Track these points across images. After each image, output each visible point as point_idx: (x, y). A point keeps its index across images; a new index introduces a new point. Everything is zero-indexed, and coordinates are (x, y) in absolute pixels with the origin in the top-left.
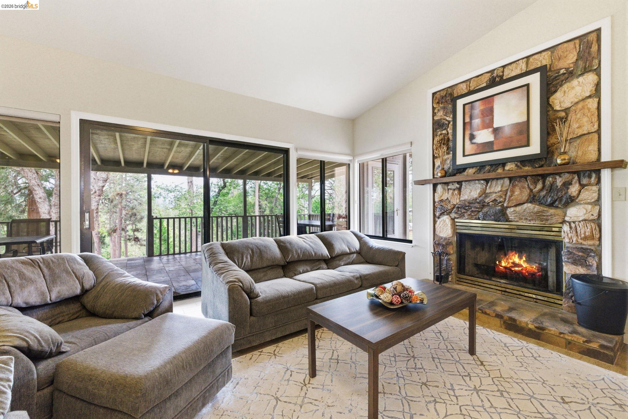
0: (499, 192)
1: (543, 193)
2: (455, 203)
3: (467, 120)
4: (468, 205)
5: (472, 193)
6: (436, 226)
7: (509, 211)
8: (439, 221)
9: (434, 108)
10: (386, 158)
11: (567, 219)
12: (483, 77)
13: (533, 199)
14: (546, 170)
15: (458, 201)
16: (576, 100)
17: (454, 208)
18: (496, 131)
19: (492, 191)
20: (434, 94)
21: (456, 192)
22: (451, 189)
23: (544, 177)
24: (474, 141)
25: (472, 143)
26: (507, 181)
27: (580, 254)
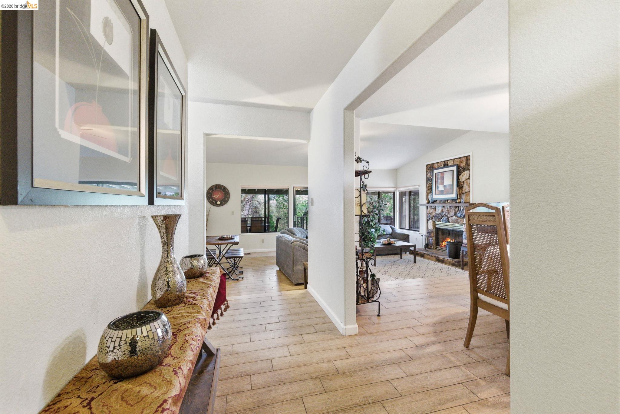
1: (458, 212)
2: (434, 215)
3: (436, 180)
4: (438, 215)
5: (439, 211)
6: (428, 224)
7: (450, 219)
8: (429, 222)
9: (427, 172)
10: (411, 191)
11: (464, 222)
12: (442, 163)
13: (455, 214)
16: (465, 180)
17: (433, 217)
18: (445, 186)
19: (444, 210)
20: (427, 165)
21: (434, 210)
22: (432, 208)
25: (438, 190)
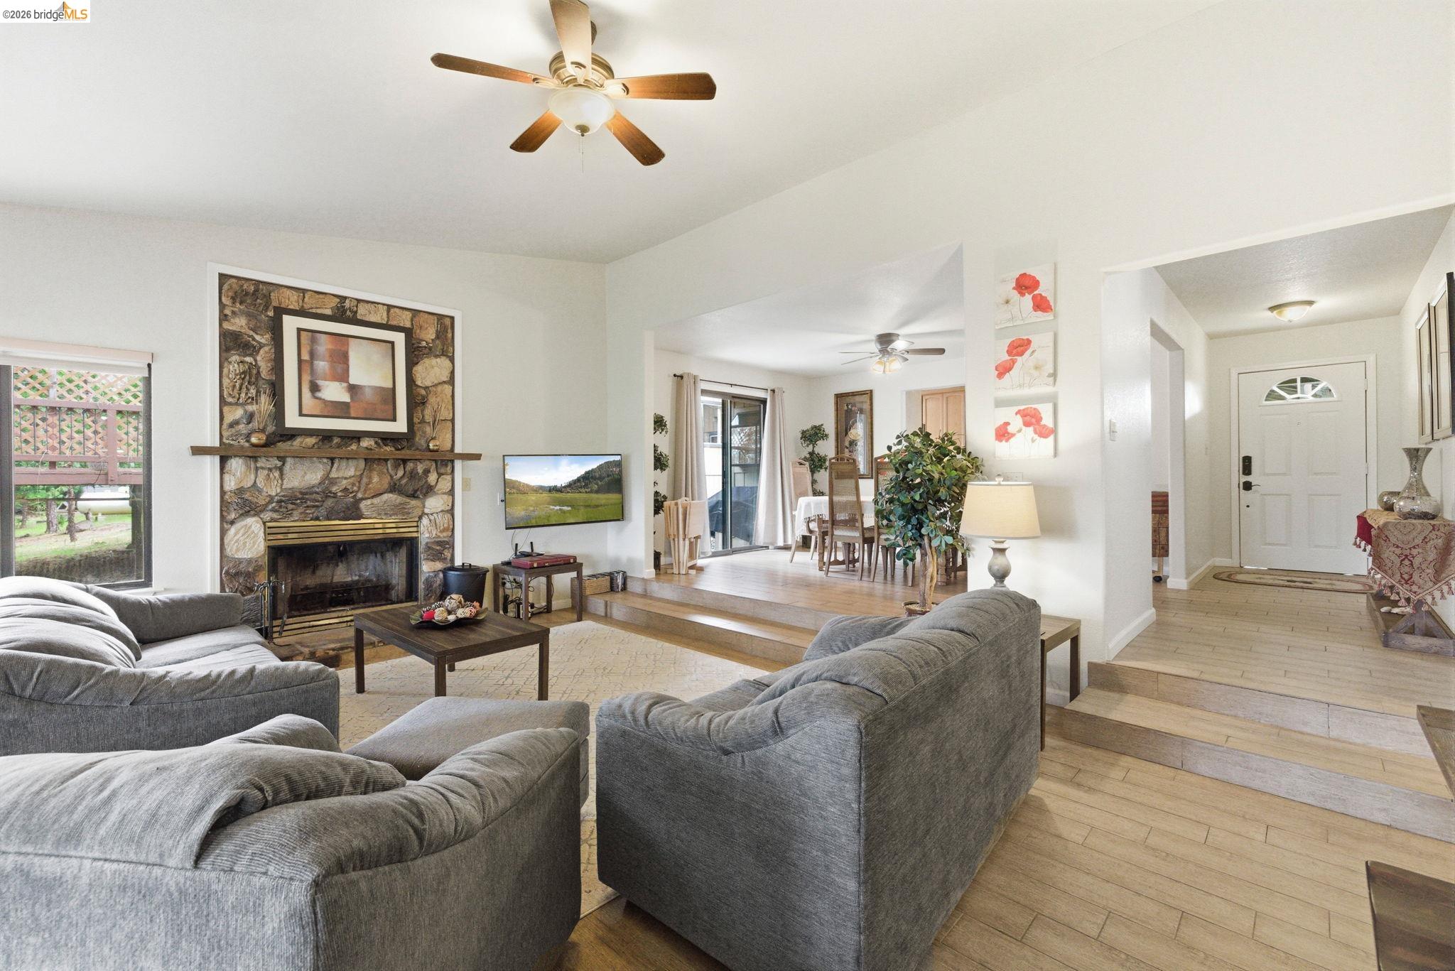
0: (350, 477)
1: (404, 481)
2: (274, 494)
3: (305, 357)
4: (300, 496)
5: (308, 477)
6: (228, 538)
7: (363, 505)
8: (234, 529)
9: (222, 306)
11: (426, 511)
12: (327, 299)
13: (393, 488)
14: (406, 453)
15: (279, 491)
16: (436, 382)
17: (270, 502)
18: (353, 389)
19: (341, 475)
20: (222, 277)
22: (262, 468)
23: (405, 461)
24: (319, 394)
25: (317, 398)
26: (362, 464)
27: (438, 548)
